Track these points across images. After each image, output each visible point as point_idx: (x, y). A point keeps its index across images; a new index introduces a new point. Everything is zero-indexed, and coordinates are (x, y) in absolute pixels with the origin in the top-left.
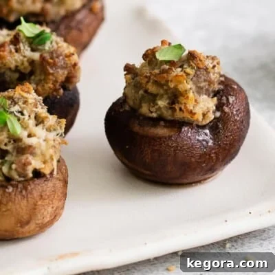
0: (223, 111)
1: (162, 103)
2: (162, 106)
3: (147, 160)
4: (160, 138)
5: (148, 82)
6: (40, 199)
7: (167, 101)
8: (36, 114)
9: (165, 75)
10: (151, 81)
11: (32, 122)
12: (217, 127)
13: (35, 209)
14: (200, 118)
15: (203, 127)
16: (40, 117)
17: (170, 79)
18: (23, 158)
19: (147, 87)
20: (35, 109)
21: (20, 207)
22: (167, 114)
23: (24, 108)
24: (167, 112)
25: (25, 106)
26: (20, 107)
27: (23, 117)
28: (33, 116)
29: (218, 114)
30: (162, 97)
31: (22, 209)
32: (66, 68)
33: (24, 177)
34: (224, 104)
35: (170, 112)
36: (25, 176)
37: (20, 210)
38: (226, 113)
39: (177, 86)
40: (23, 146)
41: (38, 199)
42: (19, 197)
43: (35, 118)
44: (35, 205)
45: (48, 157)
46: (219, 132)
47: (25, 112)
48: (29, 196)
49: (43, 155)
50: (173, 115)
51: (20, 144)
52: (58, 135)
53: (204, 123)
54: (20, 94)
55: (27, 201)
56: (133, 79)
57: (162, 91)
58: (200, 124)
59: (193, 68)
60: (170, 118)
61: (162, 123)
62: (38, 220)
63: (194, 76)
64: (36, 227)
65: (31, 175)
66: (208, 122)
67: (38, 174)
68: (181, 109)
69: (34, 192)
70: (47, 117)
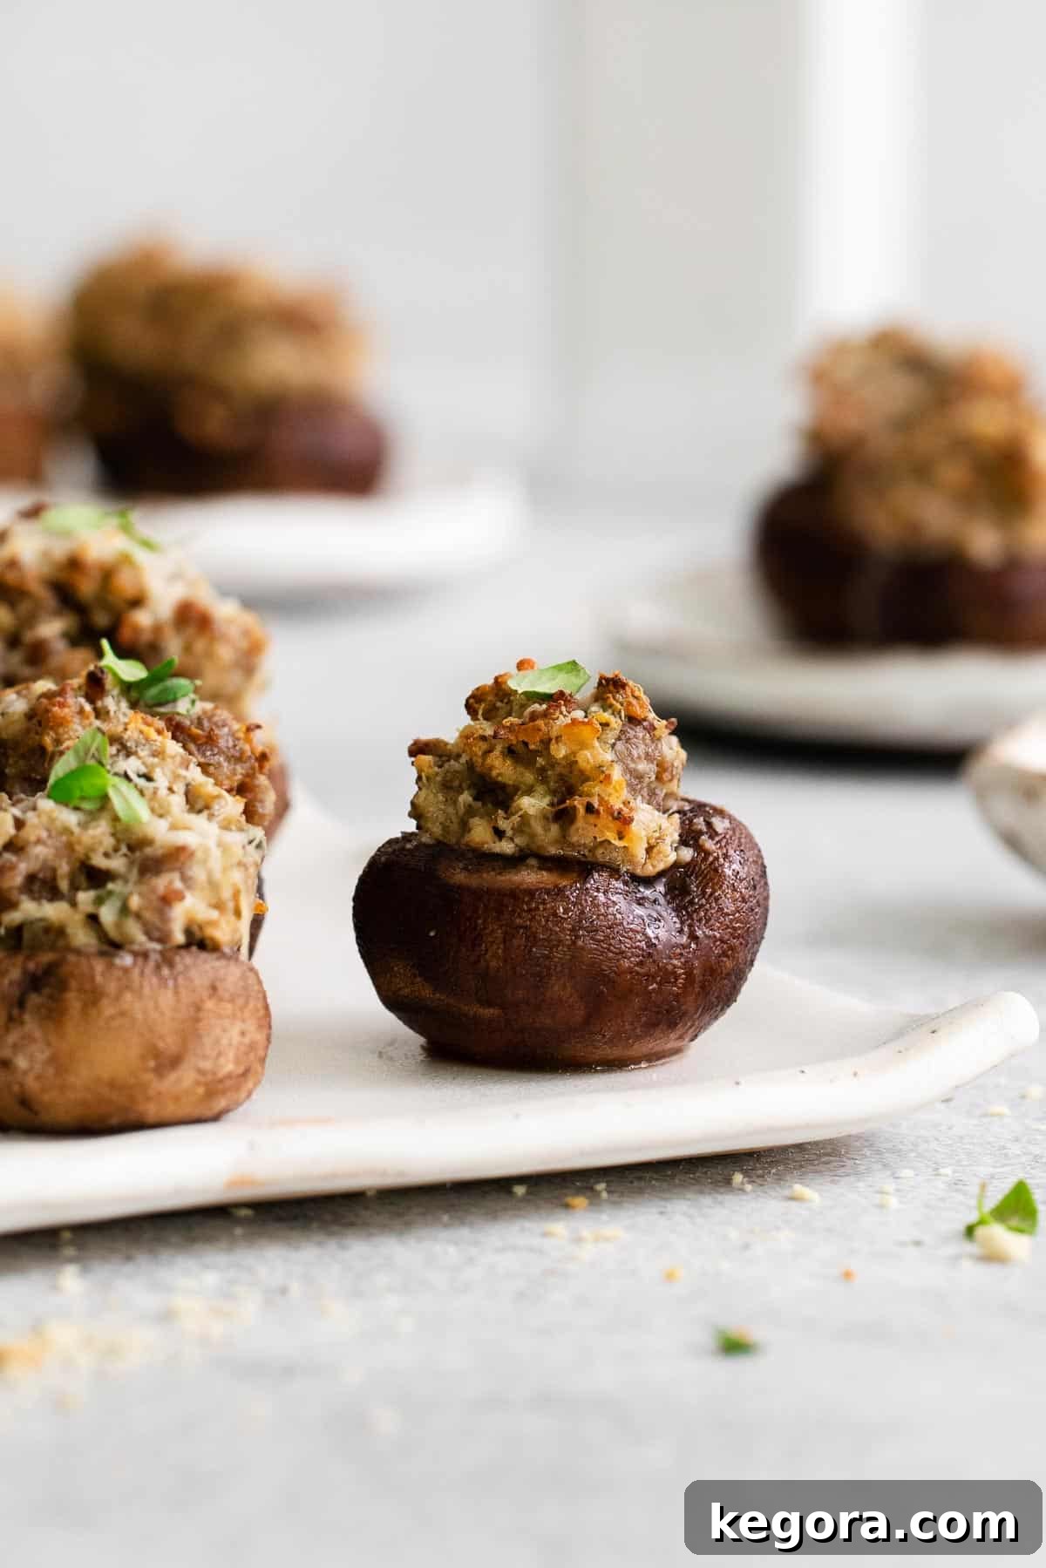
0: (698, 848)
1: (532, 804)
2: (531, 811)
3: (493, 964)
4: (531, 893)
5: (490, 751)
6: (210, 997)
7: (547, 800)
8: (187, 785)
9: (540, 723)
10: (499, 748)
11: (178, 801)
12: (685, 891)
13: (197, 1020)
14: (641, 854)
15: (648, 881)
16: (199, 796)
17: (554, 734)
18: (162, 883)
19: (489, 761)
20: (183, 772)
21: (157, 1007)
22: (547, 838)
23: (153, 766)
24: (547, 830)
25: (156, 760)
26: (144, 763)
27: (151, 785)
28: (180, 788)
29: (687, 854)
30: (529, 791)
31: (162, 1014)
32: (239, 759)
33: (161, 940)
34: (701, 833)
35: (555, 829)
36: (163, 938)
37: (154, 1015)
38: (708, 853)
39: (574, 753)
40: (160, 852)
41: (205, 994)
42: (155, 980)
43: (187, 794)
44: (198, 1009)
45: (227, 894)
46: (691, 902)
47: (158, 774)
48: (181, 980)
49: (213, 885)
50: (563, 839)
51: (148, 851)
52: (250, 842)
53: (650, 870)
54: (141, 732)
55: (176, 992)
56: (440, 767)
57: (529, 777)
58: (639, 872)
59: (616, 713)
60: (553, 851)
61: (533, 862)
62: (205, 1057)
63: (619, 739)
64: (198, 1083)
65: (180, 938)
66: (661, 866)
67: (198, 941)
68: (590, 809)
69: (193, 973)
70: (218, 797)
